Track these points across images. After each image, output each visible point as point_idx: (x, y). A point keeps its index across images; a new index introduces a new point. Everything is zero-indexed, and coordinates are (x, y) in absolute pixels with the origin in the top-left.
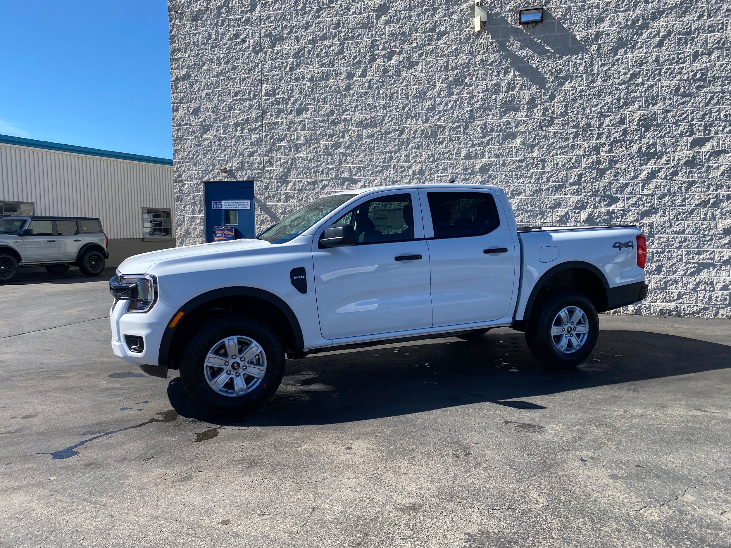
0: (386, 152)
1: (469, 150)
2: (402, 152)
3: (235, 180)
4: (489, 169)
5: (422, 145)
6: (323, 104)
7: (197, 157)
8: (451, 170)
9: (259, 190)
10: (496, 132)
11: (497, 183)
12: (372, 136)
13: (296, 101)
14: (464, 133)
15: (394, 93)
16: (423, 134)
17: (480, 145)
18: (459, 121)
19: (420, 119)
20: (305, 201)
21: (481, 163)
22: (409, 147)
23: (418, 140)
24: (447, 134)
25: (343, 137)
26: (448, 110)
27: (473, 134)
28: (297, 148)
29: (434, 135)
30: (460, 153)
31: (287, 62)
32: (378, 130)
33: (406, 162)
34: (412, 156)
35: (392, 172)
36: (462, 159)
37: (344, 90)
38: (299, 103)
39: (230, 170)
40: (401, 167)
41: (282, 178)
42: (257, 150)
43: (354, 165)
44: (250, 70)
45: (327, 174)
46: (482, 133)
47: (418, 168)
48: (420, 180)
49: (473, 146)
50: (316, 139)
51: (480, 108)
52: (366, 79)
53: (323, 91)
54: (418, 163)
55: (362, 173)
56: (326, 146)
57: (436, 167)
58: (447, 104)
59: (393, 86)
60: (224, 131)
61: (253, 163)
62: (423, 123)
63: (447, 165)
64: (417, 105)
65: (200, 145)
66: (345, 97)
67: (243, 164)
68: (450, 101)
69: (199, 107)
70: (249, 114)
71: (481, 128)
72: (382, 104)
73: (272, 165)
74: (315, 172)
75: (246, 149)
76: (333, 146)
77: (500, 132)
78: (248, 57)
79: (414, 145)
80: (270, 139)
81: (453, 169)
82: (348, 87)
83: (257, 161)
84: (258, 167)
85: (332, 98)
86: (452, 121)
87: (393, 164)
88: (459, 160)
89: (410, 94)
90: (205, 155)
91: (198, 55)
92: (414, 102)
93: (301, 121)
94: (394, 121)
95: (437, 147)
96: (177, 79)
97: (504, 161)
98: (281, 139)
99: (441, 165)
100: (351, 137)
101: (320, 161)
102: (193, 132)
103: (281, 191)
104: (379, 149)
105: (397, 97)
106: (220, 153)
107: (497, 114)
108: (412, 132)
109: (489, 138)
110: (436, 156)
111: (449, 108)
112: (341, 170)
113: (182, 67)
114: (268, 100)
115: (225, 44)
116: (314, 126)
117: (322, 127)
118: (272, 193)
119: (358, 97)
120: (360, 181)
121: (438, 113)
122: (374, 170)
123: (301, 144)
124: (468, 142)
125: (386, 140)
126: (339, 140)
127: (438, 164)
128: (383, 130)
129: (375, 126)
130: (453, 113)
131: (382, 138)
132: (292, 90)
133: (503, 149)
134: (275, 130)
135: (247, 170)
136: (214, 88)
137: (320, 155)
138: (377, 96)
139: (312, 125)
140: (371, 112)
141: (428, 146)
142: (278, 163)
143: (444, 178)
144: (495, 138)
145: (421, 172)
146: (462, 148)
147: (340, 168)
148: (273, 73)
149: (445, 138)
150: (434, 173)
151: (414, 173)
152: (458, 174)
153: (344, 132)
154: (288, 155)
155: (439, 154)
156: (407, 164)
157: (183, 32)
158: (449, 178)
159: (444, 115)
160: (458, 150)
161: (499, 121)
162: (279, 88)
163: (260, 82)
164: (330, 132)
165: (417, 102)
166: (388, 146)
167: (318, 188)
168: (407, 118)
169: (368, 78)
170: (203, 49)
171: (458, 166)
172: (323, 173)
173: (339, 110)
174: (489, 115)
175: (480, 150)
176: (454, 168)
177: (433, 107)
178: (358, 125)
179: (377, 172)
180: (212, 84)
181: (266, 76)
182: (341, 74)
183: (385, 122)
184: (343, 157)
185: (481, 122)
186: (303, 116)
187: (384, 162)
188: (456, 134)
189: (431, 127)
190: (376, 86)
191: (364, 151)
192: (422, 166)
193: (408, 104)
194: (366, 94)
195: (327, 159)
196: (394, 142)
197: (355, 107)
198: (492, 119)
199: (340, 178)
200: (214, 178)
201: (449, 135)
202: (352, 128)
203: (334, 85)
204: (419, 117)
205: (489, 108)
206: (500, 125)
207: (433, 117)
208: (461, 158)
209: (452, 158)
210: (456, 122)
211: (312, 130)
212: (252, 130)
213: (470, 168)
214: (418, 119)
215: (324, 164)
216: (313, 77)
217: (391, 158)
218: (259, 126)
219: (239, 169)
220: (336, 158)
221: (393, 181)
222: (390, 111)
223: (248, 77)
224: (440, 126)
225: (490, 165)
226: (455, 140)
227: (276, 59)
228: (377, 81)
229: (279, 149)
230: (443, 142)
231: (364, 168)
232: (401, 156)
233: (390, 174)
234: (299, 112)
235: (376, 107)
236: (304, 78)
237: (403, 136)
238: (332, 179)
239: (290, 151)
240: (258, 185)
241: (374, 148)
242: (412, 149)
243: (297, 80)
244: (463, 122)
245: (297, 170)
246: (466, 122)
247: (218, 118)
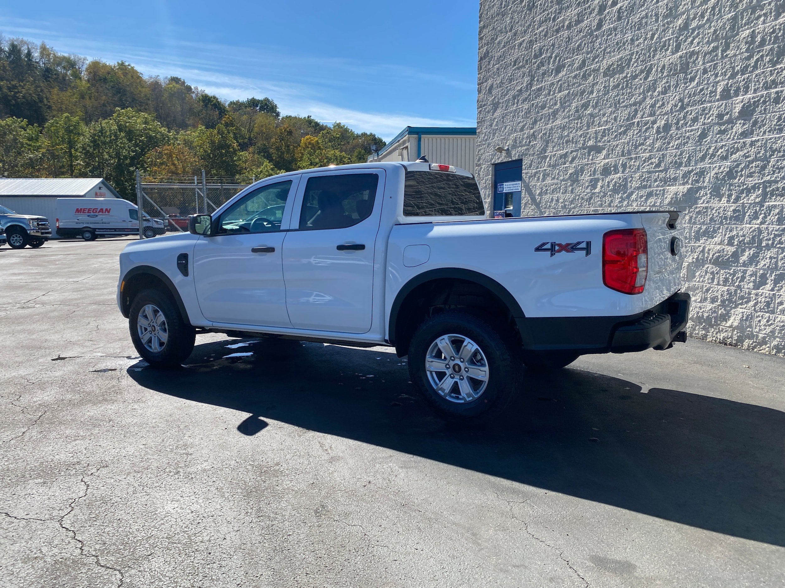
0: (631, 105)
1: (728, 83)
2: (649, 101)
3: (510, 160)
4: (754, 111)
5: (669, 86)
6: (577, 55)
7: (490, 137)
8: (702, 120)
9: (525, 170)
10: (769, 45)
11: (765, 133)
12: (618, 85)
13: (556, 57)
14: (723, 58)
15: (643, 18)
16: (671, 70)
17: (743, 71)
18: (716, 39)
19: (670, 48)
20: (557, 179)
21: (742, 102)
22: (656, 94)
23: (664, 81)
24: (701, 63)
25: (592, 92)
26: (703, 26)
27: (735, 55)
28: (555, 113)
29: (685, 68)
30: (715, 91)
31: (551, 12)
32: (624, 75)
33: (651, 115)
34: (658, 105)
35: (636, 132)
36: (718, 100)
37: (596, 30)
38: (558, 59)
39: (508, 149)
40: (646, 124)
41: (541, 153)
42: (526, 124)
43: (600, 128)
44: (525, 32)
45: (576, 143)
46: (747, 51)
47: (663, 122)
48: (665, 139)
49: (733, 76)
50: (569, 101)
51: (745, 10)
52: (616, 7)
53: (577, 38)
54: (664, 115)
55: (606, 138)
56: (577, 108)
57: (685, 117)
58: (702, 16)
59: (643, 8)
60: (506, 107)
61: (523, 138)
62: (672, 55)
63: (698, 112)
64: (668, 27)
65: (491, 125)
66: (596, 40)
67: (515, 140)
68: (707, 9)
69: (493, 84)
70: (522, 84)
71: (746, 43)
72: (630, 38)
73: (535, 139)
74: (567, 142)
75: (519, 123)
76: (583, 106)
77: (774, 43)
78: (524, 18)
79: (660, 89)
80: (536, 108)
81: (705, 118)
82: (600, 25)
83: (526, 136)
84: (526, 142)
85: (585, 44)
86: (708, 41)
87: (636, 120)
88: (714, 102)
89: (660, 13)
90: (494, 135)
91: (493, 29)
92: (664, 25)
93: (559, 81)
94: (641, 59)
95: (687, 87)
96: (481, 59)
97: (777, 93)
98: (543, 107)
99: (691, 114)
100: (599, 91)
101: (571, 128)
102: (488, 112)
103: (541, 168)
104: (623, 102)
105: (646, 23)
106: (503, 132)
107: (771, 13)
108: (659, 69)
109: (757, 57)
110: (686, 100)
111: (704, 21)
112: (588, 136)
113: (485, 44)
114: (536, 62)
115: (510, 9)
116: (569, 85)
117: (574, 84)
118: (534, 171)
119: (607, 37)
120: (604, 149)
121: (692, 33)
122: (617, 131)
123: (558, 109)
124: (727, 70)
125: (631, 88)
126: (588, 97)
127: (687, 112)
128: (629, 75)
129: (622, 71)
130: (710, 27)
131: (627, 85)
132: (553, 45)
133: (778, 73)
134: (539, 96)
135: (518, 147)
136: (502, 61)
137: (571, 120)
138: (626, 27)
139: (566, 85)
140: (619, 52)
141: (676, 87)
142: (540, 136)
143: (692, 133)
144: (767, 56)
145: (667, 127)
146: (719, 82)
147: (588, 133)
148: (541, 29)
149: (698, 71)
150: (682, 126)
151: (658, 132)
152: (711, 125)
153: (593, 85)
154: (548, 124)
155: (689, 97)
156: (652, 119)
157: (487, 7)
158: (699, 133)
159: (698, 34)
160: (713, 86)
161: (774, 23)
162: (544, 46)
163: (531, 42)
164: (581, 89)
165: (668, 23)
166: (633, 95)
167: (568, 161)
168: (655, 50)
169: (619, 6)
170: (497, 20)
171: (711, 112)
172: (573, 143)
173: (590, 58)
174: (759, 17)
175: (744, 80)
176: (707, 116)
177: (686, 26)
178: (605, 75)
179: (620, 134)
180: (501, 56)
181: (536, 34)
182: (594, 10)
183: (632, 63)
184: (591, 119)
185: (748, 31)
186: (560, 75)
187: (628, 119)
188: (712, 61)
189: (681, 57)
190: (625, 14)
191: (610, 107)
192: (667, 120)
193: (657, 30)
194: (615, 29)
195: (577, 123)
196: (640, 88)
197: (605, 50)
198: (764, 22)
199: (587, 147)
200: (498, 159)
201: (704, 64)
202: (601, 79)
203: (586, 27)
204: (669, 46)
205: (759, 6)
206: (774, 32)
207: (685, 41)
208: (717, 98)
209: (705, 101)
210: (713, 41)
211: (567, 90)
212: (525, 100)
213: (727, 113)
214: (667, 50)
215: (574, 131)
216: (570, 23)
217: (636, 111)
218: (529, 95)
219: (514, 146)
220: (585, 120)
221: (635, 144)
222: (638, 46)
223: (523, 41)
224: (693, 53)
225: (756, 104)
226: (710, 71)
227: (544, 11)
228: (626, 7)
229: (541, 120)
230: (696, 76)
231: (609, 130)
232: (645, 108)
233: (633, 135)
234: (558, 71)
235: (624, 44)
236: (563, 26)
237: (650, 79)
238: (580, 148)
239: (549, 119)
240: (526, 162)
241: (619, 101)
242: (659, 95)
243: (557, 31)
244: (723, 38)
245: (553, 142)
246: (726, 38)
247: (503, 93)
